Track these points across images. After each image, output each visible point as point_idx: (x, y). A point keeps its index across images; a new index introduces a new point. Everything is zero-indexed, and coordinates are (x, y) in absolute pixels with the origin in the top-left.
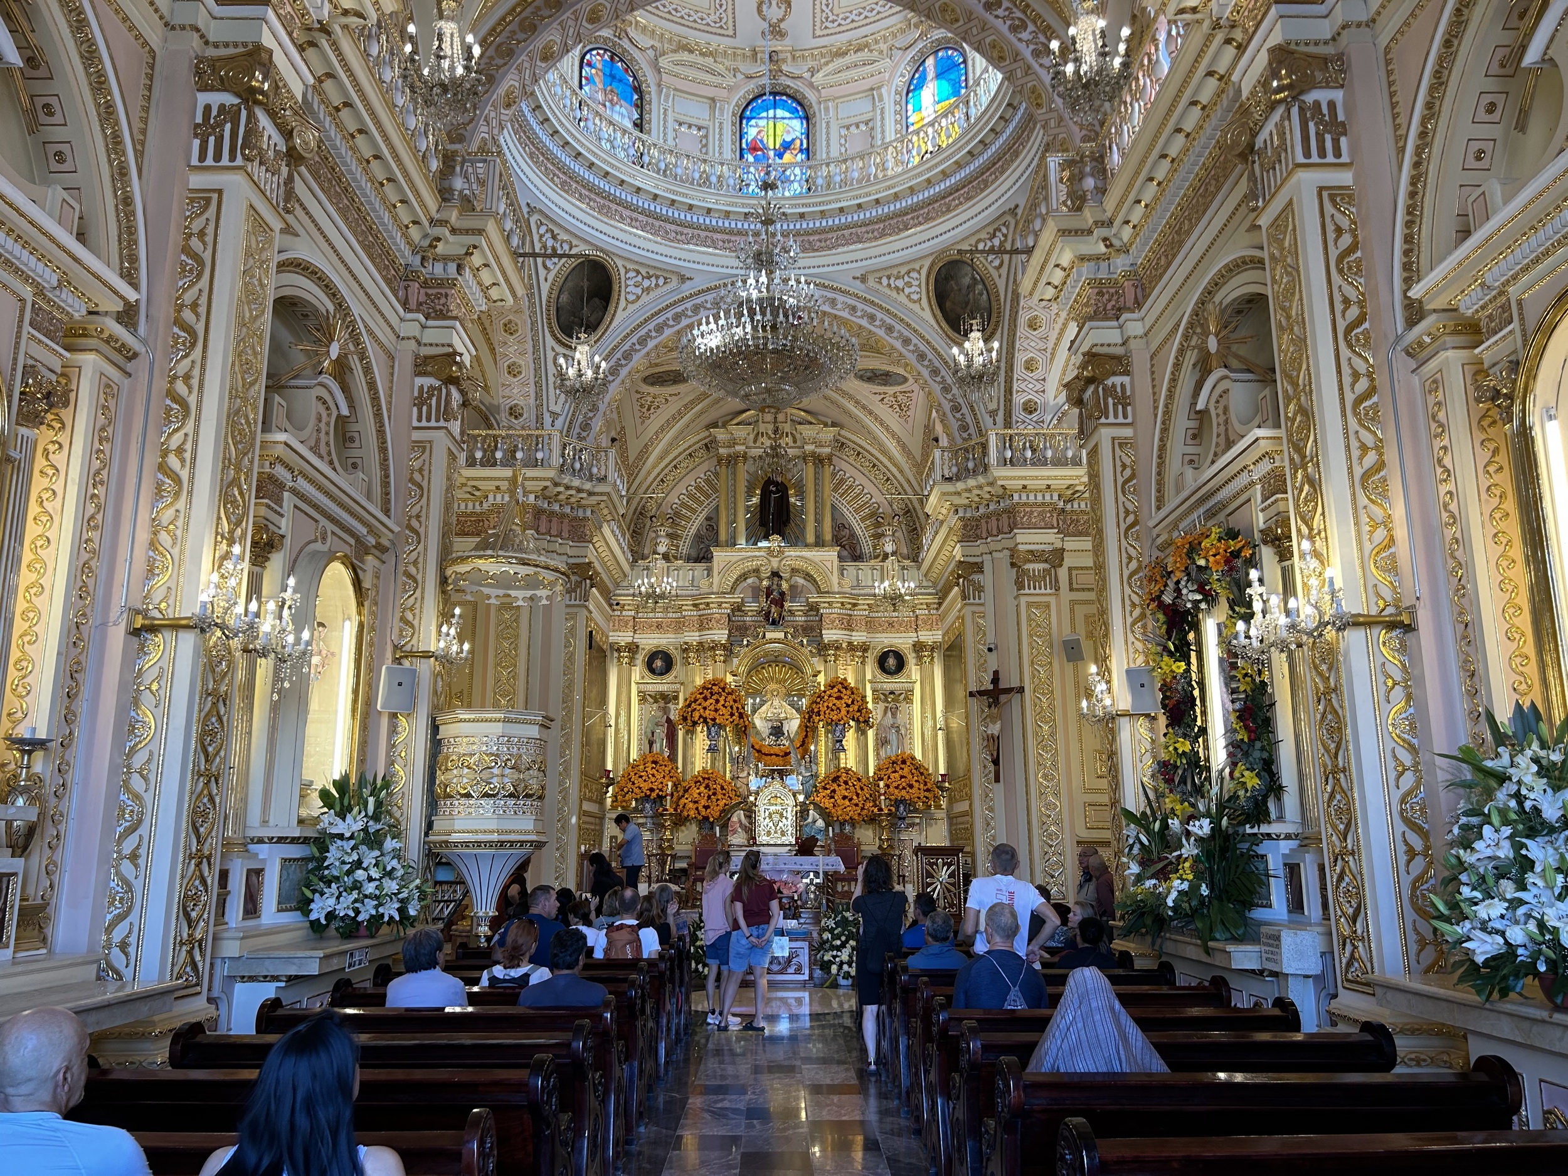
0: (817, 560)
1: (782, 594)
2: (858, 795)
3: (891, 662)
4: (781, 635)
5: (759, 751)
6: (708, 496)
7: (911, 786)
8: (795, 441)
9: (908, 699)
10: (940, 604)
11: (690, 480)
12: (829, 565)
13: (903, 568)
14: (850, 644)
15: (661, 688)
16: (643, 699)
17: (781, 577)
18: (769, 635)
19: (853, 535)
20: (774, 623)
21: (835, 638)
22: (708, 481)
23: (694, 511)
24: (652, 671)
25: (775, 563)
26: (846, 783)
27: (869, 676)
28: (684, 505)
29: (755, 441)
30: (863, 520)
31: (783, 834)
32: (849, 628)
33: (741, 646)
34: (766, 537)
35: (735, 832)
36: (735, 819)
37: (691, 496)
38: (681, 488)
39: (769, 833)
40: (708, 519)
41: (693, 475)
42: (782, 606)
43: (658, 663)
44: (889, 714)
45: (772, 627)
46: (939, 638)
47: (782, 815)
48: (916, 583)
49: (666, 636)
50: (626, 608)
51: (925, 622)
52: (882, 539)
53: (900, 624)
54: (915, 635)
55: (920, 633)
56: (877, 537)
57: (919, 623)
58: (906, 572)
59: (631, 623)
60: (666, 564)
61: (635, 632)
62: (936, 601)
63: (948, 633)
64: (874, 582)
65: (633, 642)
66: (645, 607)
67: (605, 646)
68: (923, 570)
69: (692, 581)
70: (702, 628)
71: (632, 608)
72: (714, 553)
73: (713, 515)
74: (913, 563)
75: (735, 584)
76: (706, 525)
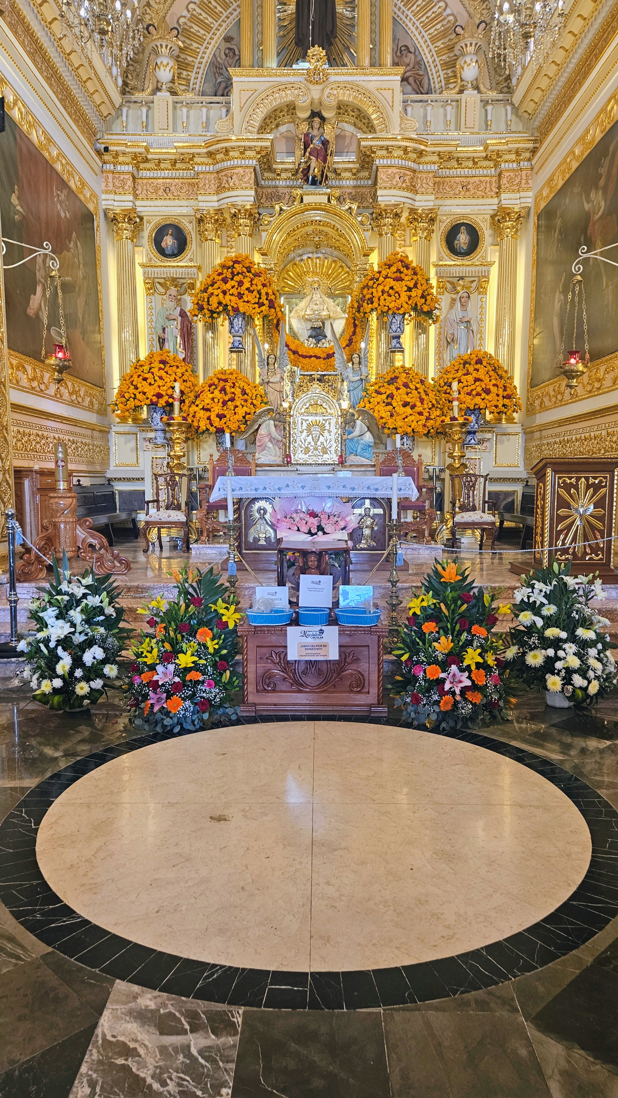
0: (372, 86)
1: (325, 143)
2: (422, 401)
3: (463, 239)
4: (324, 199)
5: (295, 352)
7: (488, 392)
9: (482, 289)
10: (534, 151)
12: (388, 94)
13: (485, 103)
14: (413, 211)
15: (173, 273)
16: (151, 286)
17: (323, 119)
18: (306, 199)
19: (419, 63)
20: (314, 183)
21: (393, 201)
23: (208, 28)
24: (162, 252)
25: (315, 92)
26: (406, 385)
27: (434, 258)
28: (194, 19)
30: (434, 39)
31: (325, 451)
32: (413, 189)
33: (271, 215)
34: (304, 56)
35: (264, 448)
36: (262, 431)
39: (307, 451)
40: (228, 39)
42: (325, 161)
43: (169, 242)
44: (458, 304)
45: (311, 189)
46: (529, 202)
47: (323, 428)
48: (503, 127)
49: (177, 202)
50: (121, 159)
51: (510, 181)
52: (460, 62)
53: (477, 187)
54: (496, 201)
55: (503, 196)
56: (451, 65)
57: (504, 181)
58: (489, 108)
59: (130, 183)
60: (170, 98)
61: (136, 196)
62: (531, 145)
63: (551, 179)
64: (447, 123)
65: (134, 210)
66: (147, 160)
67: (91, 207)
68: (517, 98)
69: (207, 125)
70: (220, 189)
71: (128, 159)
72: (234, 79)
73: (234, 35)
74: (501, 96)
75: (263, 128)
76: (224, 45)
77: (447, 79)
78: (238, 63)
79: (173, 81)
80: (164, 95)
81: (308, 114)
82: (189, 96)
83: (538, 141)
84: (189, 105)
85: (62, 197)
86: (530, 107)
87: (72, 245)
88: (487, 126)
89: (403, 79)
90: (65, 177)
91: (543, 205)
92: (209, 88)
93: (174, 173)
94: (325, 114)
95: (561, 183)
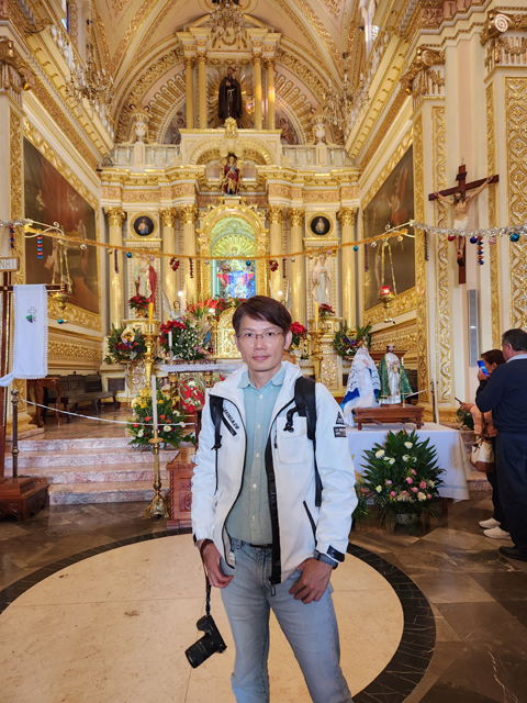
0: (264, 140)
1: (237, 171)
3: (321, 225)
4: (237, 202)
6: (178, 96)
8: (245, 46)
9: (333, 254)
10: (359, 176)
11: (163, 82)
12: (273, 144)
13: (330, 150)
14: (290, 209)
15: (145, 244)
18: (227, 202)
19: (291, 128)
20: (231, 193)
21: (278, 203)
22: (177, 84)
23: (167, 108)
25: (230, 143)
27: (304, 236)
28: (159, 102)
29: (214, 45)
32: (290, 196)
33: (206, 211)
37: (165, 95)
38: (156, 88)
41: (165, 78)
42: (237, 181)
43: (143, 226)
44: (319, 263)
45: (229, 197)
46: (358, 204)
48: (341, 163)
49: (148, 204)
50: (113, 179)
51: (346, 193)
52: (314, 127)
53: (328, 196)
54: (339, 204)
55: (343, 201)
56: (309, 129)
57: (343, 193)
58: (332, 153)
59: (119, 192)
60: (144, 145)
61: (122, 200)
62: (357, 173)
63: (369, 192)
64: (308, 161)
65: (120, 208)
66: (129, 179)
67: (93, 206)
68: (347, 147)
69: (166, 161)
70: (174, 196)
71: (117, 179)
72: (182, 135)
73: (182, 111)
74: (338, 147)
75: (199, 162)
76: (177, 117)
77: (308, 137)
78: (185, 127)
79: (145, 136)
80: (140, 144)
81: (226, 155)
82: (156, 144)
83: (361, 170)
84: (155, 149)
85: (73, 198)
86: (356, 152)
87: (79, 227)
88: (332, 163)
89: (282, 137)
90: (76, 188)
91: (365, 206)
92: (168, 140)
93: (145, 187)
94: (237, 155)
95: (374, 193)
